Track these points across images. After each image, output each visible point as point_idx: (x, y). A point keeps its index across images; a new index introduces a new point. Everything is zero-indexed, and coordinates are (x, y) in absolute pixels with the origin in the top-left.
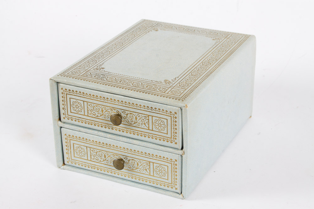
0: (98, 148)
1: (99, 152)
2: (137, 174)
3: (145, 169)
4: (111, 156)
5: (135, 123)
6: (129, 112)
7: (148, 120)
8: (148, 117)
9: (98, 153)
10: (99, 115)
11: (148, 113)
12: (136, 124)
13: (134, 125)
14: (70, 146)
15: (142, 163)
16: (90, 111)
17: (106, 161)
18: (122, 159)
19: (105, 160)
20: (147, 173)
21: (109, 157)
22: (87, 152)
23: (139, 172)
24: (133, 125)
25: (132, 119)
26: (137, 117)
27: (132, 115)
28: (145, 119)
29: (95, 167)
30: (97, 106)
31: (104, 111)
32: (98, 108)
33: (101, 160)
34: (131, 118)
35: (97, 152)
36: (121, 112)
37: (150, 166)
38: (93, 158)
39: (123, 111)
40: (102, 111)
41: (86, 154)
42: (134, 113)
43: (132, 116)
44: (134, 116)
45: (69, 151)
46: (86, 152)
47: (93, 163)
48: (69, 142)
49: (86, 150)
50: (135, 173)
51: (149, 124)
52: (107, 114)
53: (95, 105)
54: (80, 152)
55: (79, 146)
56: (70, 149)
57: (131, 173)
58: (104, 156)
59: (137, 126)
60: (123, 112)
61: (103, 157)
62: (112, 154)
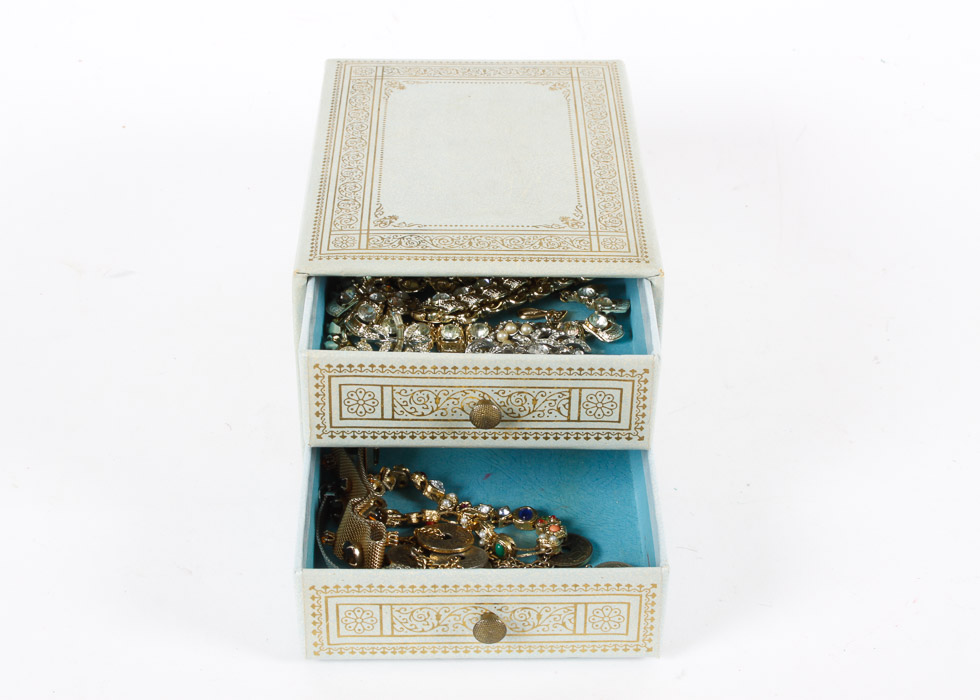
0: (416, 600)
1: (421, 609)
2: (536, 638)
3: (560, 622)
4: (456, 613)
5: (530, 413)
6: (513, 390)
7: (569, 399)
8: (570, 392)
9: (415, 614)
10: (426, 412)
11: (570, 384)
12: (534, 414)
13: (529, 417)
14: (327, 613)
15: (553, 610)
16: (399, 406)
17: (440, 628)
18: (491, 613)
19: (439, 625)
20: (565, 631)
21: (450, 615)
22: (381, 617)
23: (543, 633)
24: (524, 419)
25: (522, 405)
26: (539, 397)
27: (523, 395)
28: (559, 399)
29: (406, 648)
30: (421, 391)
31: (443, 398)
32: (425, 396)
33: (426, 628)
34: (520, 403)
35: (413, 612)
36: (491, 394)
37: (575, 613)
38: (398, 628)
39: (497, 390)
40: (437, 399)
41: (379, 623)
42: (530, 391)
43: (523, 398)
44: (528, 397)
45: (324, 628)
46: (378, 618)
47: (400, 640)
48: (323, 604)
49: (378, 613)
50: (529, 639)
51: (569, 409)
52: (452, 406)
53: (415, 389)
54: (359, 621)
55: (355, 606)
56: (327, 620)
57: (518, 640)
58: (434, 617)
59: (537, 418)
60: (497, 393)
61: (433, 620)
62: (462, 606)
